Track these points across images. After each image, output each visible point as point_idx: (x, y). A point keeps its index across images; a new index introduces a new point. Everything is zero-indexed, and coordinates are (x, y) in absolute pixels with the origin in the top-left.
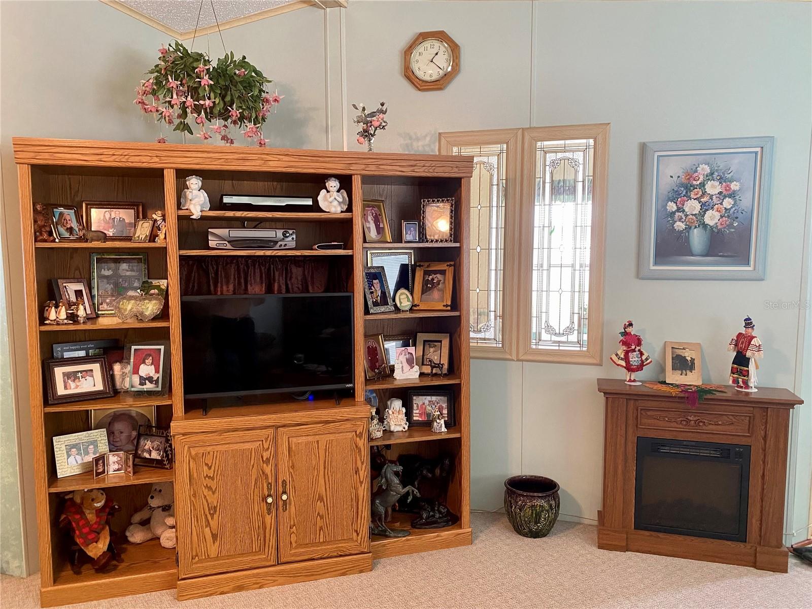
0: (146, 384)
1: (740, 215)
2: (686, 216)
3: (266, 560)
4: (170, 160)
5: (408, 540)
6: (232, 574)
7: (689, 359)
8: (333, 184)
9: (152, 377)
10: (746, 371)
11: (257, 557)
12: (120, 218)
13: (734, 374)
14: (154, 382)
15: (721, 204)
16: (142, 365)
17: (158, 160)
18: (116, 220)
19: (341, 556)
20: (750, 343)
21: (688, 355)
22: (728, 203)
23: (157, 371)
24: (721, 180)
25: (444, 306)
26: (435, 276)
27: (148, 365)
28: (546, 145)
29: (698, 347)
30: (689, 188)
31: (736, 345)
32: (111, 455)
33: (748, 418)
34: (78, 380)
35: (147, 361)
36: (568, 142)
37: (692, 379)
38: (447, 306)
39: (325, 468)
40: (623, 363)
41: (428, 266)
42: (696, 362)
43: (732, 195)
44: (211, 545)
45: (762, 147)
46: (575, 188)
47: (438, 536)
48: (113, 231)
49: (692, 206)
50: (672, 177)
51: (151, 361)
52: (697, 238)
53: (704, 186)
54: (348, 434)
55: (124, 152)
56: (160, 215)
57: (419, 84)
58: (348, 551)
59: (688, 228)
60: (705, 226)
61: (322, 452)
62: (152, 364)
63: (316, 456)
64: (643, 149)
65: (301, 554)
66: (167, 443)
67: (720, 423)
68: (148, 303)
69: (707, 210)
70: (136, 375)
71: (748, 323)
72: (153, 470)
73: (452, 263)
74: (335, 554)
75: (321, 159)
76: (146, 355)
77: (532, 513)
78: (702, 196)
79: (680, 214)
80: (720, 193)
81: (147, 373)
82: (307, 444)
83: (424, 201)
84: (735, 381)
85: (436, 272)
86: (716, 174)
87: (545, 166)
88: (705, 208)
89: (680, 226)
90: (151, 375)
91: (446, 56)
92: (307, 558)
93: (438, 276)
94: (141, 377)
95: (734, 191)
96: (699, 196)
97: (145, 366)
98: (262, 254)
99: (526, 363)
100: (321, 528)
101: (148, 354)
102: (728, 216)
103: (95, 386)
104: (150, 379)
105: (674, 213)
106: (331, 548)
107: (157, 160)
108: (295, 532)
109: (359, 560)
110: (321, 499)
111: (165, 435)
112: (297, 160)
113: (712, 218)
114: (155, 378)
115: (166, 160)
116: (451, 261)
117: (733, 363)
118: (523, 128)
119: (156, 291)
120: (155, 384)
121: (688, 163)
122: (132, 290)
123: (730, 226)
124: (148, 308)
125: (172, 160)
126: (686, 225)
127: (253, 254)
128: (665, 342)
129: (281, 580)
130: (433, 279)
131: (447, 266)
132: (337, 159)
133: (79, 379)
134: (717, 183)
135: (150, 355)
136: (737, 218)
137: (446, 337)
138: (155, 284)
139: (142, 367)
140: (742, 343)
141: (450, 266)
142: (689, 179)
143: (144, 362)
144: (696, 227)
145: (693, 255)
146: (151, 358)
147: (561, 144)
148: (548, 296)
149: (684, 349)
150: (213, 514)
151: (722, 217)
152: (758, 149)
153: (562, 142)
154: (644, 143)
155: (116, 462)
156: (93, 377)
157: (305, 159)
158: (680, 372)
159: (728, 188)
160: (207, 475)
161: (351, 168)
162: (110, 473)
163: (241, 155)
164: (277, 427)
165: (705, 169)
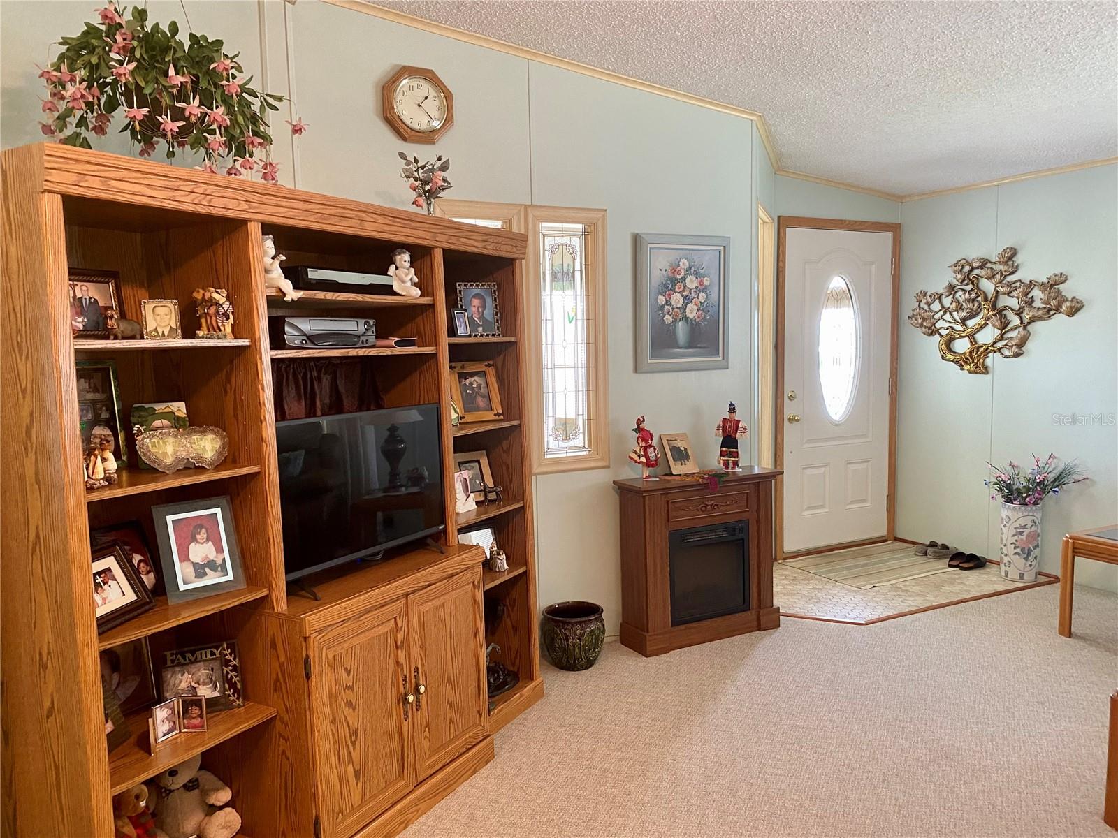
0: (207, 575)
1: (710, 309)
2: (673, 309)
3: (407, 786)
4: (261, 208)
5: (500, 711)
6: (378, 822)
7: (683, 449)
8: (404, 258)
9: (215, 561)
10: (735, 452)
11: (397, 787)
12: (90, 298)
13: (723, 457)
14: (219, 569)
15: (698, 298)
16: (193, 544)
17: (247, 207)
18: (84, 301)
19: (470, 749)
20: (737, 427)
21: (681, 445)
22: (702, 296)
23: (219, 550)
24: (697, 275)
25: (495, 415)
26: (473, 379)
27: (202, 543)
28: (545, 227)
29: (683, 436)
30: (674, 281)
31: (724, 430)
32: (159, 709)
33: (746, 495)
34: (100, 589)
35: (198, 537)
36: (565, 225)
37: (689, 468)
38: (498, 414)
39: (451, 638)
40: (643, 459)
41: (463, 367)
42: (688, 451)
43: (705, 290)
44: (354, 790)
45: (724, 247)
46: (573, 276)
47: (521, 696)
48: (83, 321)
49: (677, 300)
50: (661, 270)
51: (205, 536)
52: (681, 330)
53: (685, 280)
54: (466, 587)
55: (206, 190)
56: (224, 295)
57: (407, 132)
58: (474, 740)
59: (675, 321)
60: (687, 319)
61: (448, 617)
62: (208, 540)
63: (442, 624)
64: (636, 239)
65: (435, 763)
66: (227, 666)
67: (728, 503)
68: (202, 440)
69: (688, 303)
70: (186, 563)
71: (732, 408)
72: (218, 715)
73: (491, 362)
74: (464, 749)
75: (412, 224)
76: (195, 527)
77: (592, 639)
78: (684, 290)
79: (669, 307)
80: (697, 287)
81: (204, 555)
82: (435, 609)
83: (459, 285)
84: (726, 465)
85: (472, 374)
86: (693, 268)
87: (544, 250)
88: (687, 300)
89: (668, 319)
90: (212, 557)
91: (437, 103)
92: (440, 767)
93: (476, 378)
94: (195, 565)
95: (706, 286)
96: (681, 289)
97: (198, 545)
98: (355, 354)
99: (540, 476)
100: (451, 720)
101: (198, 524)
102: (703, 310)
103: (124, 595)
104: (211, 565)
105: (663, 306)
106: (461, 743)
107: (245, 206)
108: (428, 735)
109: (483, 749)
110: (449, 681)
111: (218, 655)
112: (390, 223)
113: (692, 311)
114: (219, 562)
115: (257, 208)
116: (489, 360)
117: (722, 447)
118: (525, 206)
119: (165, 422)
120: (222, 571)
121: (673, 256)
122: (99, 425)
123: (705, 319)
124: (204, 447)
125: (263, 208)
126: (673, 318)
127: (346, 355)
128: (660, 436)
129: (422, 806)
130: (471, 384)
131: (486, 366)
132: (428, 226)
133: (101, 587)
134: (693, 278)
135: (201, 527)
136: (709, 311)
137: (482, 454)
138: (161, 411)
139: (193, 547)
140: (730, 427)
141: (489, 365)
142: (673, 273)
143: (194, 539)
144: (680, 320)
145: (679, 347)
146: (204, 531)
147: (558, 228)
148: (554, 397)
149: (676, 440)
150: (355, 741)
151: (698, 310)
152: (721, 248)
153: (559, 225)
154: (637, 234)
155: (166, 718)
156: (116, 580)
157: (399, 222)
158: (680, 463)
159: (701, 283)
160: (346, 685)
161: (437, 239)
162: (159, 740)
163: (339, 210)
164: (407, 595)
165: (685, 264)
